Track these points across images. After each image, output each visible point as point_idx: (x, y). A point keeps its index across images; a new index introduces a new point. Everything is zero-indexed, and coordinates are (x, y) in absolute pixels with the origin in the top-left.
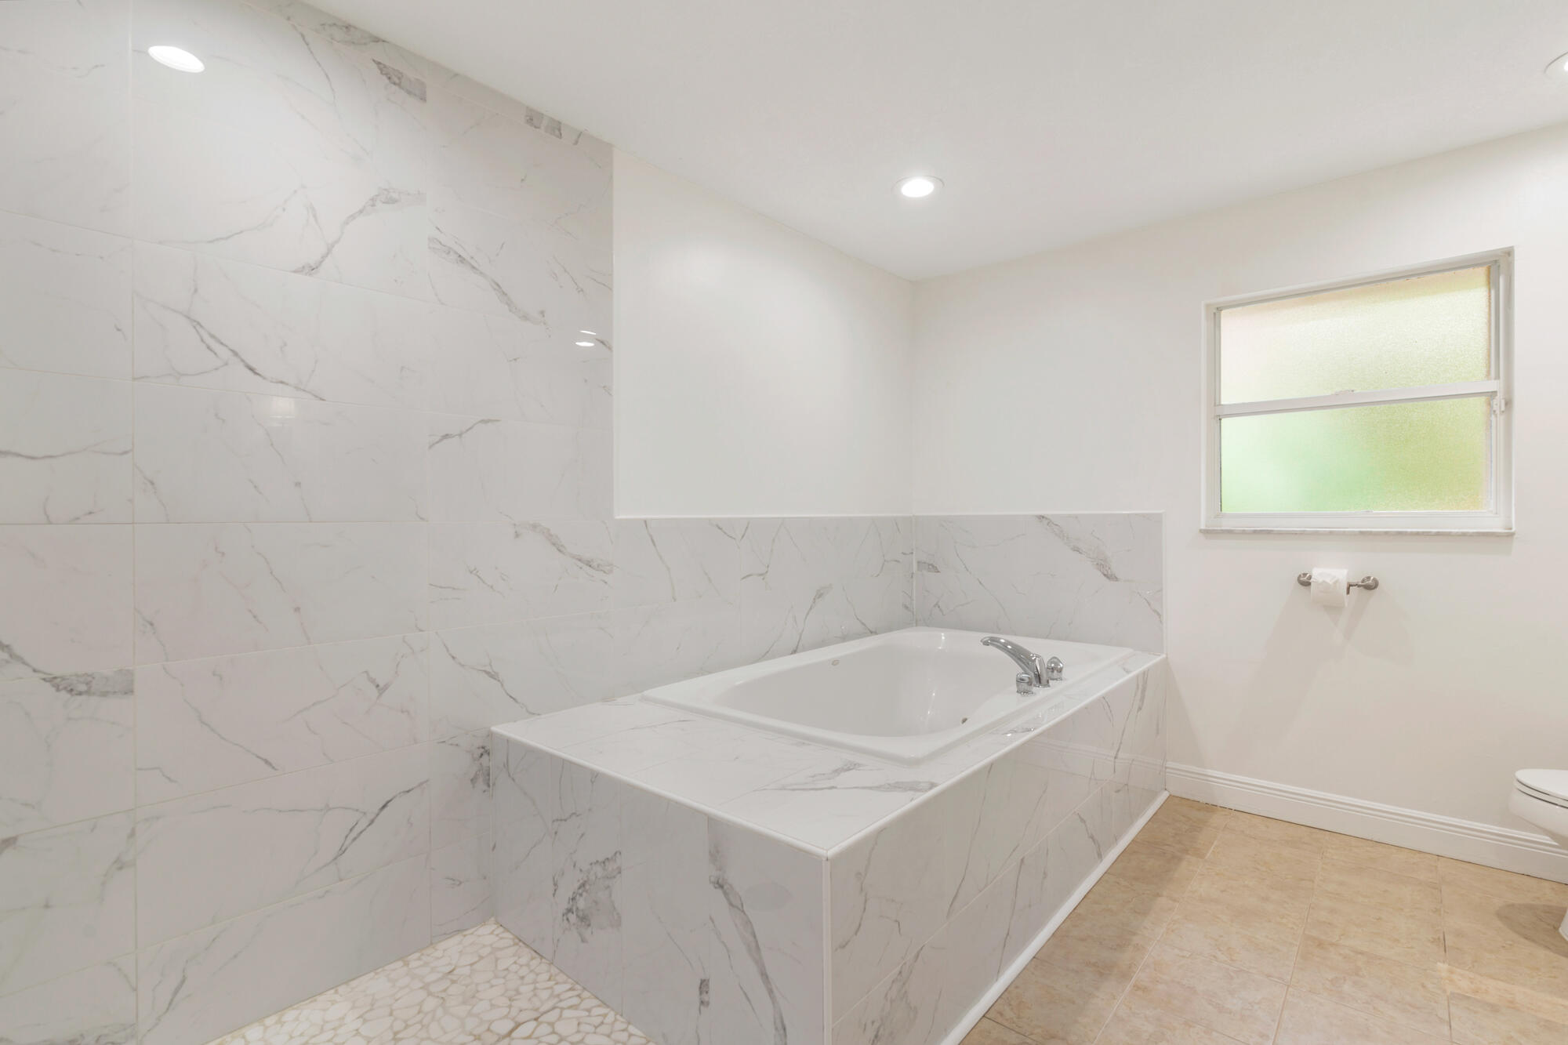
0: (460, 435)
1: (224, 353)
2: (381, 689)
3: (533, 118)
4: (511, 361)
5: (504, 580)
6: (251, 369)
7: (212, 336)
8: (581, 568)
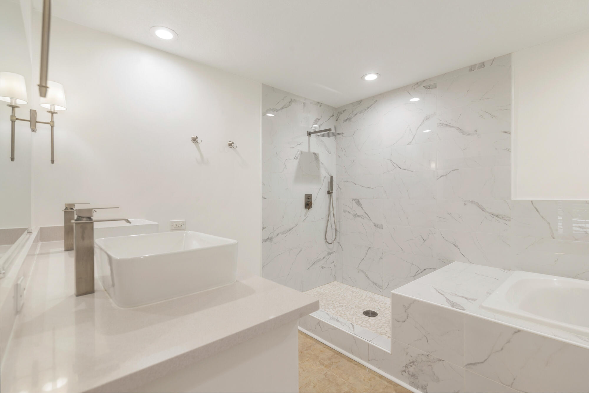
0: (446, 175)
1: (395, 165)
2: (425, 241)
3: (472, 69)
4: (463, 150)
5: (460, 218)
6: (400, 168)
7: (394, 163)
8: (493, 217)
